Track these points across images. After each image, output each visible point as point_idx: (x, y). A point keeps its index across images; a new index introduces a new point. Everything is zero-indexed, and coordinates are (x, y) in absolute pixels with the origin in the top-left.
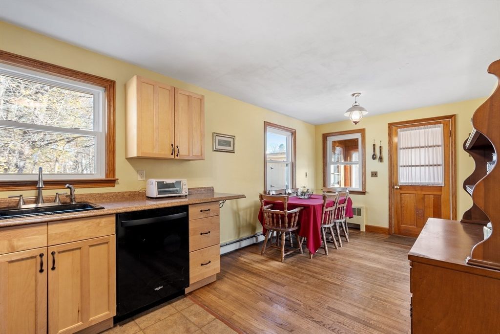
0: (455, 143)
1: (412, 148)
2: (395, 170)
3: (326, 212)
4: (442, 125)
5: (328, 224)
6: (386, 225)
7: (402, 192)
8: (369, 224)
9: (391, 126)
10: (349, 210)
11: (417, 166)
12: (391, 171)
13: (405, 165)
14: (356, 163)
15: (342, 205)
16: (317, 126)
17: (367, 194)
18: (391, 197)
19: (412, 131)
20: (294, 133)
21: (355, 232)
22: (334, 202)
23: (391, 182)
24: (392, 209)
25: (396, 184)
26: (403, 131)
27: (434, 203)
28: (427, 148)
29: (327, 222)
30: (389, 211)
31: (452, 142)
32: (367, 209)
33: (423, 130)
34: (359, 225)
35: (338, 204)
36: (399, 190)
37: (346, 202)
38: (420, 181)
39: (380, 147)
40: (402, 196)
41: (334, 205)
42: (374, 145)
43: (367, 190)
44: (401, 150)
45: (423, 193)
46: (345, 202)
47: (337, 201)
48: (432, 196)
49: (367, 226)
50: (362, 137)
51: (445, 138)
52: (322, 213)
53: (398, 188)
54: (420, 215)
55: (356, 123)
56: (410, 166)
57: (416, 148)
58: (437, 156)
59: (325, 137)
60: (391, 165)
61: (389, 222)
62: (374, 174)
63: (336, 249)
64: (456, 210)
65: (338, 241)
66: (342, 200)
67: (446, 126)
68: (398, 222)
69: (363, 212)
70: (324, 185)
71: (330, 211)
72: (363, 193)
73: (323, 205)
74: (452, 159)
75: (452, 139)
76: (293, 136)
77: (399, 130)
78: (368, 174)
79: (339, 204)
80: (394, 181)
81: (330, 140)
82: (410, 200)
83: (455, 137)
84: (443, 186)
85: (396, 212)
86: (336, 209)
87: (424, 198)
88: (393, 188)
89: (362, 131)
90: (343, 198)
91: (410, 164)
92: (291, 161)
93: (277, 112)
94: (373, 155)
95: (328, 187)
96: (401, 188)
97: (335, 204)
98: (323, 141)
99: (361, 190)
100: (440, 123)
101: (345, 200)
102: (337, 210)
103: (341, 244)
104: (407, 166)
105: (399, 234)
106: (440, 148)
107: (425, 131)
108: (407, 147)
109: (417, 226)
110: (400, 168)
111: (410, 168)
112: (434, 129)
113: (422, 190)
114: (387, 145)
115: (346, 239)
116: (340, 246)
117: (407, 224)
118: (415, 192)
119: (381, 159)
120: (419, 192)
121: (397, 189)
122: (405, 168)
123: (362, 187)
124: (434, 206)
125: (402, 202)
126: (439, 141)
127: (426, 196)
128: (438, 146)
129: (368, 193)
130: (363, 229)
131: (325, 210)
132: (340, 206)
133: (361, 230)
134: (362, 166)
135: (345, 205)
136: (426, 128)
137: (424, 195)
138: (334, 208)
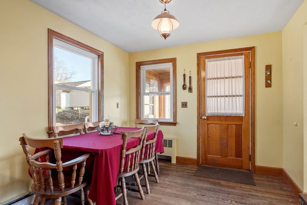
0: (254, 75)
1: (218, 78)
2: (203, 101)
3: (127, 156)
4: (243, 56)
5: (131, 170)
6: (194, 156)
7: (209, 122)
8: (180, 156)
9: (199, 55)
10: (159, 145)
11: (222, 96)
12: (200, 102)
13: (211, 95)
14: (168, 94)
15: (151, 142)
16: (131, 54)
17: (177, 125)
18: (199, 127)
19: (218, 62)
20: (101, 56)
21: (166, 165)
22: (140, 139)
23: (199, 113)
24: (200, 140)
25: (204, 115)
26: (210, 61)
27: (236, 133)
28: (230, 79)
29: (129, 168)
30: (198, 141)
31: (252, 73)
32: (177, 140)
33: (227, 61)
34: (170, 157)
35: (145, 141)
36: (206, 120)
37: (156, 136)
38: (224, 112)
39: (190, 77)
40: (209, 127)
41: (139, 144)
42: (184, 75)
43: (178, 121)
44: (209, 80)
45: (227, 123)
46: (154, 137)
47: (143, 137)
48: (234, 126)
49: (178, 158)
50: (173, 66)
51: (246, 69)
52: (121, 158)
53: (206, 118)
54: (224, 145)
55: (165, 36)
56: (216, 97)
57: (221, 78)
58: (239, 87)
59: (139, 65)
60: (199, 95)
61: (198, 153)
62: (184, 105)
63: (142, 199)
64: (254, 139)
65: (144, 186)
66: (152, 135)
67: (247, 57)
68: (205, 152)
69: (174, 144)
70: (138, 117)
71: (132, 154)
72: (174, 124)
73: (122, 147)
74: (252, 90)
75: (251, 70)
76: (100, 59)
77: (206, 60)
78: (179, 105)
79: (147, 141)
80: (202, 111)
81: (144, 69)
82: (215, 130)
83: (254, 68)
84: (244, 116)
85: (204, 142)
86: (142, 147)
87: (227, 128)
88: (201, 118)
89: (173, 61)
90: (153, 132)
91: (216, 95)
92: (96, 88)
93: (72, 22)
94: (184, 85)
95: (142, 119)
96: (209, 118)
97: (142, 143)
98: (136, 69)
99: (172, 121)
100: (242, 54)
101: (155, 134)
102: (144, 149)
103: (149, 191)
104: (213, 97)
105: (206, 164)
106: (242, 79)
107: (229, 62)
108: (213, 77)
109: (221, 156)
110: (208, 98)
111: (216, 98)
112: (237, 60)
113: (226, 121)
114: (196, 75)
115: (156, 180)
116: (148, 193)
117: (213, 154)
118: (220, 122)
119: (190, 89)
120: (224, 122)
121: (204, 119)
122: (211, 98)
123: (174, 117)
124: (236, 136)
125: (209, 133)
126: (241, 72)
127: (229, 126)
128: (240, 77)
129: (178, 123)
130: (174, 161)
131: (125, 152)
132: (148, 143)
133: (172, 162)
134: (174, 96)
135: (155, 140)
136: (230, 59)
137: (228, 124)
138: (139, 147)
